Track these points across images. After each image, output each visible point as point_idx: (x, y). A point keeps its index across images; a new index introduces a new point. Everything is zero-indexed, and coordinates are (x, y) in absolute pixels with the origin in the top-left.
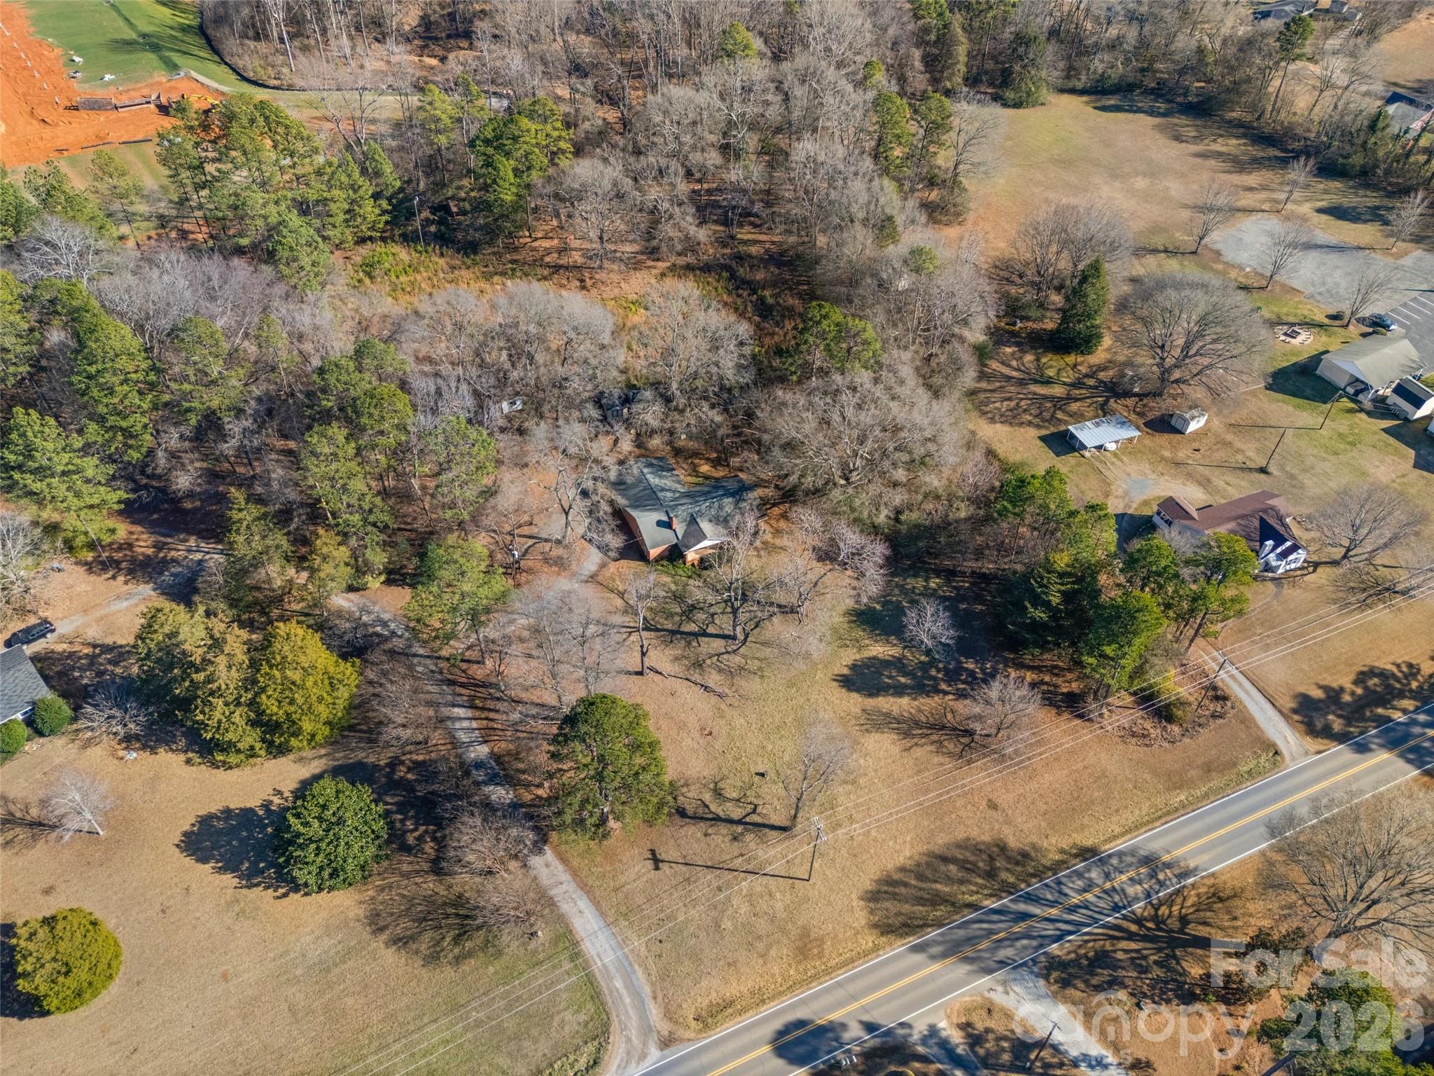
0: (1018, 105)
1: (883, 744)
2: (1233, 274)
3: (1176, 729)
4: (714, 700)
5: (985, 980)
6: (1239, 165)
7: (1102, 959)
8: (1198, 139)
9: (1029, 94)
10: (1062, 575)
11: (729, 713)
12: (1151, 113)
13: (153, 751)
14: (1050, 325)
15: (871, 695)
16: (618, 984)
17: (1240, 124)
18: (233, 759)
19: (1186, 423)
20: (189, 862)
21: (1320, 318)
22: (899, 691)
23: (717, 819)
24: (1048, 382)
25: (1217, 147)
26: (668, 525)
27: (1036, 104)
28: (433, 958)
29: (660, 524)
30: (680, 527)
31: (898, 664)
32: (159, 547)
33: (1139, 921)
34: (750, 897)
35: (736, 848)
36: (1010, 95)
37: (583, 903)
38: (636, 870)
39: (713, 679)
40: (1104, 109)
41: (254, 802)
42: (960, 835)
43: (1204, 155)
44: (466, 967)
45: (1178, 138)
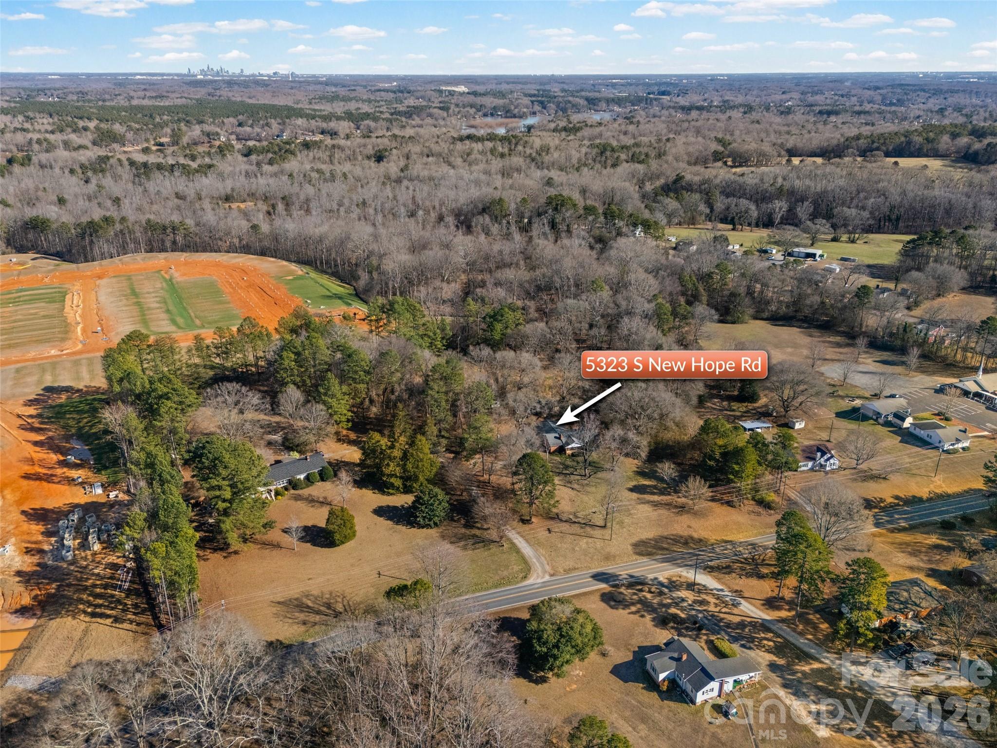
0: (733, 323)
1: (647, 508)
2: (828, 381)
3: (772, 512)
4: (575, 492)
5: (680, 569)
6: (839, 345)
7: (728, 567)
8: (819, 337)
9: (738, 317)
10: (720, 447)
11: (582, 496)
12: (799, 327)
13: (361, 488)
14: (736, 393)
15: (641, 493)
16: (535, 560)
17: (844, 332)
18: (391, 491)
19: (794, 424)
20: (376, 517)
21: (867, 395)
22: (653, 494)
23: (575, 522)
24: (734, 410)
25: (828, 339)
26: (559, 438)
27: (742, 322)
28: (465, 548)
29: (556, 437)
30: (564, 439)
31: (655, 487)
32: (358, 437)
33: (746, 559)
34: (587, 543)
35: (582, 530)
36: (729, 318)
37: (521, 539)
38: (542, 534)
39: (576, 486)
40: (776, 325)
41: (398, 505)
42: (674, 532)
43: (824, 342)
44: (476, 551)
45: (811, 336)
